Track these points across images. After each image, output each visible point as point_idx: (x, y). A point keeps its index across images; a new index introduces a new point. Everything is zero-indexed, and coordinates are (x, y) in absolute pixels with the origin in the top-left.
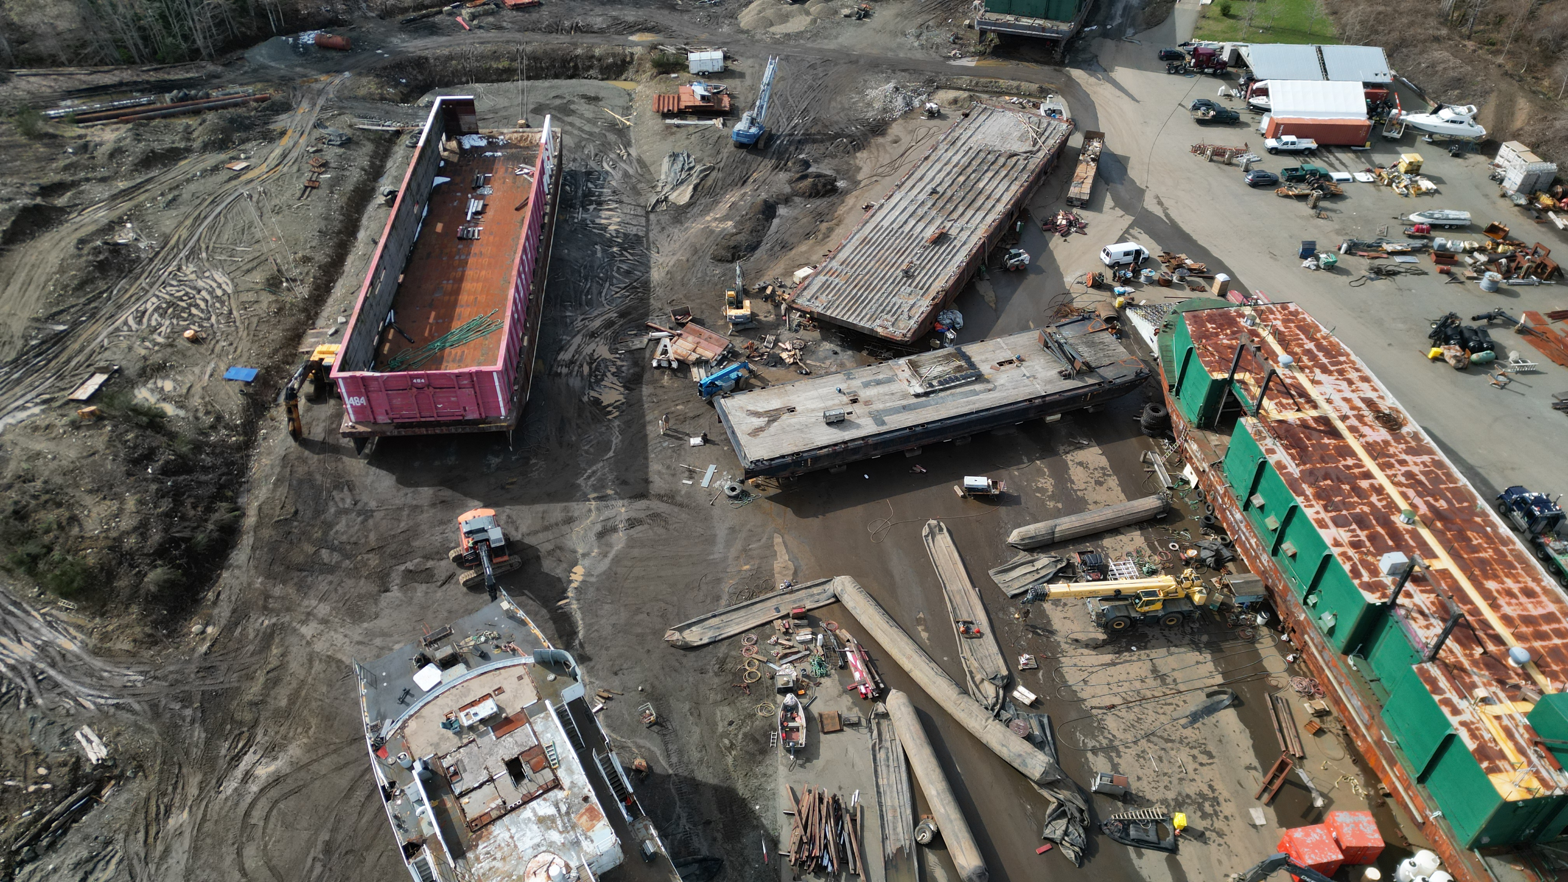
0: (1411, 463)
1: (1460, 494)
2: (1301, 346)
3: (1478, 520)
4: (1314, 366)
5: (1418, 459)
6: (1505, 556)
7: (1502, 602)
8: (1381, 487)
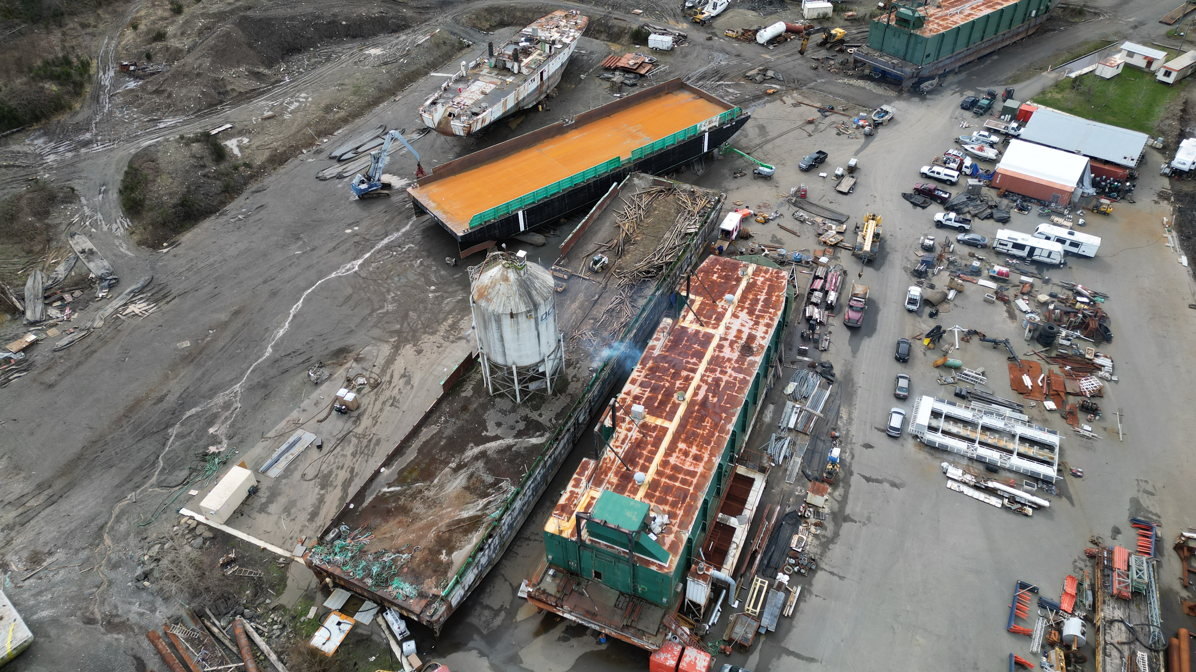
0: (728, 374)
1: (732, 400)
2: (756, 295)
3: (724, 415)
4: (747, 308)
5: (734, 374)
6: (713, 437)
7: (674, 455)
8: (692, 378)
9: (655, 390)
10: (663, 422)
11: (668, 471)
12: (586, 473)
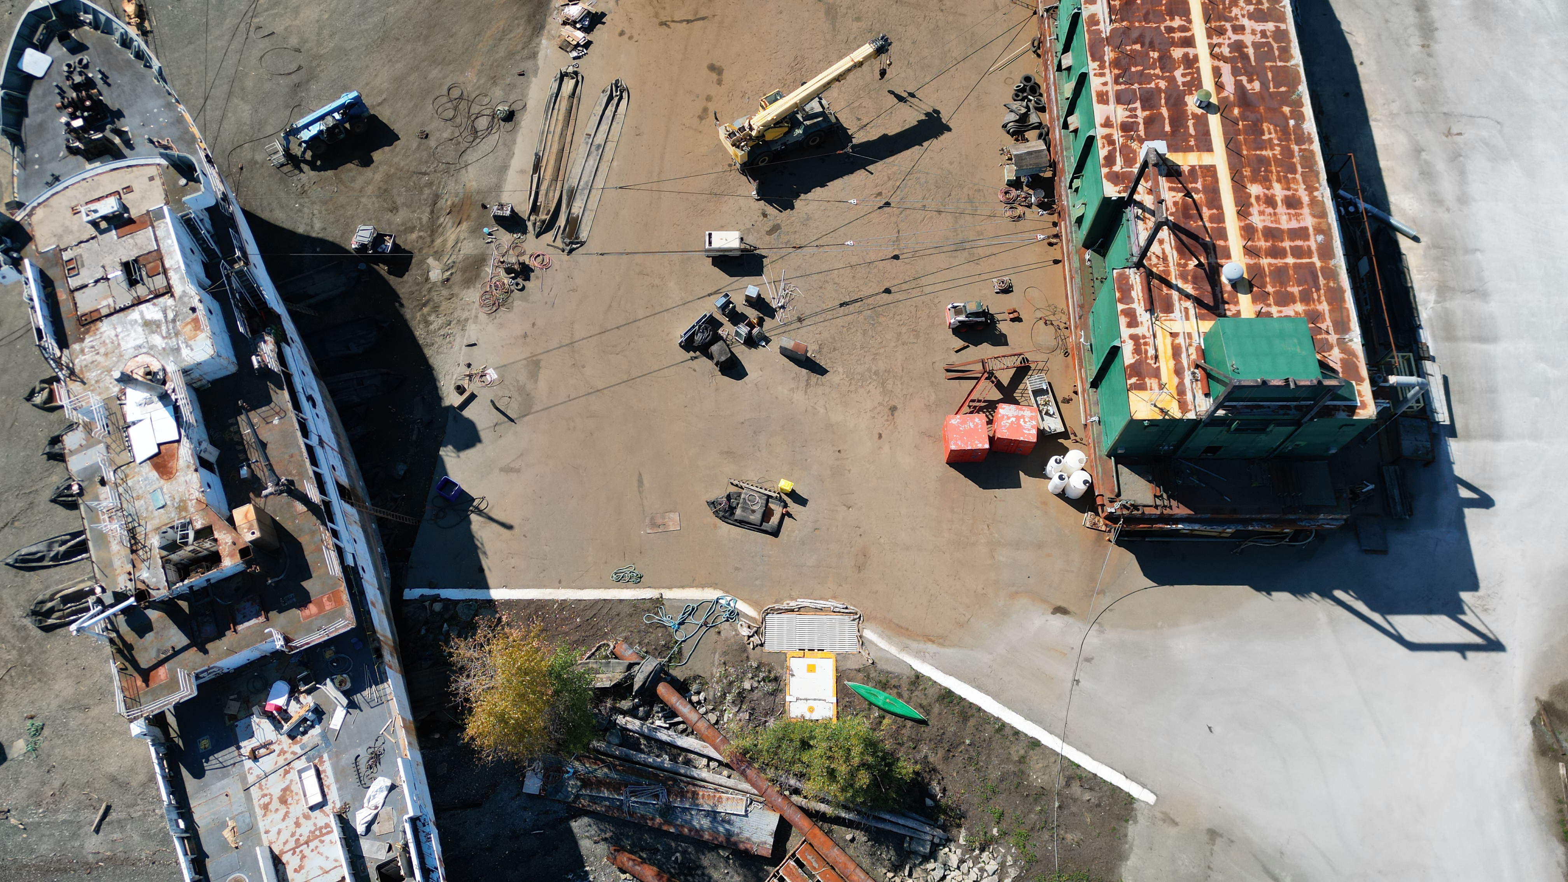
1: (1284, 77)
3: (1286, 109)
5: (1258, 27)
7: (1255, 210)
8: (1196, 58)
9: (1149, 100)
10: (1200, 158)
11: (1262, 244)
12: (1134, 294)
